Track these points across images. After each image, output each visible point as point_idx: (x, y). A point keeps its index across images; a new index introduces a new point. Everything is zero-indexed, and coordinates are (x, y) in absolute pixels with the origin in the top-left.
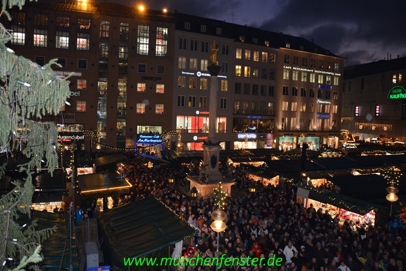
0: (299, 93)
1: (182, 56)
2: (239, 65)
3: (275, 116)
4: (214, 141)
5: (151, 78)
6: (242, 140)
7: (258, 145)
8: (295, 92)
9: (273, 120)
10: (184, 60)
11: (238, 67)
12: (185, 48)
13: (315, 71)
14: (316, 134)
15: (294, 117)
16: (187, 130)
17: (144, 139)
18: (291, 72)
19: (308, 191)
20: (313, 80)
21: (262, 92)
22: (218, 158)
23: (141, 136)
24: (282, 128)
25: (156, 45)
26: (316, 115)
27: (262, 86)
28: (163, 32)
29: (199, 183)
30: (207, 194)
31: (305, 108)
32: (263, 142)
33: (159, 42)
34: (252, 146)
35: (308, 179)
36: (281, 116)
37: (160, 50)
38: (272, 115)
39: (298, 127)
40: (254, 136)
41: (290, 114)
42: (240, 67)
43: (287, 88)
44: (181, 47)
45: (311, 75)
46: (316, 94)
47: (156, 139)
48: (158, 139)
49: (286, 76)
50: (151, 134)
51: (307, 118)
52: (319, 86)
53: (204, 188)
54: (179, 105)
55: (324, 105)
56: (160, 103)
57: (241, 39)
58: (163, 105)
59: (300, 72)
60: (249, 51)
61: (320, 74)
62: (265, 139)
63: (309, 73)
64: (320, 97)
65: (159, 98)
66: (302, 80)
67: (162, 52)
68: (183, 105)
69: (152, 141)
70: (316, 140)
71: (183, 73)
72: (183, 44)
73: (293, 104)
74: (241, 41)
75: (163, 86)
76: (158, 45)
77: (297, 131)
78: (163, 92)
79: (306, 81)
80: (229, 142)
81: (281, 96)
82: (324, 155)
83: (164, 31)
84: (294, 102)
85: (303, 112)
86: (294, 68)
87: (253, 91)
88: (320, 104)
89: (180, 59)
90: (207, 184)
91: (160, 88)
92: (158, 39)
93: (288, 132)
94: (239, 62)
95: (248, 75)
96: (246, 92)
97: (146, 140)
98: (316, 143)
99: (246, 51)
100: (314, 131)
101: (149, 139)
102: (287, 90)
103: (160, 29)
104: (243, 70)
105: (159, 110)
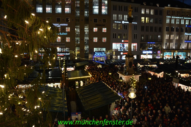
0: (175, 30)
1: (115, 14)
2: (143, 17)
3: (162, 42)
4: (131, 55)
5: (100, 25)
6: (145, 54)
7: (153, 57)
8: (172, 30)
9: (161, 44)
10: (116, 15)
11: (143, 18)
12: (116, 10)
13: (184, 18)
14: (184, 51)
15: (172, 42)
16: (118, 50)
17: (97, 54)
18: (171, 19)
19: (179, 80)
20: (182, 23)
21: (155, 30)
22: (133, 63)
23: (96, 53)
24: (166, 48)
25: (102, 9)
26: (184, 41)
27: (155, 27)
28: (105, 2)
29: (123, 75)
30: (127, 80)
31: (178, 38)
32: (156, 55)
33: (103, 7)
34: (150, 57)
35: (179, 74)
36: (165, 42)
37: (104, 11)
38: (161, 42)
39: (174, 47)
40: (151, 52)
41: (170, 41)
42: (144, 18)
43: (168, 27)
44: (114, 9)
45: (182, 20)
46: (184, 30)
47: (103, 54)
49: (168, 21)
50: (100, 52)
51: (179, 43)
52: (186, 26)
53: (126, 77)
54: (114, 38)
55: (189, 36)
56: (104, 37)
57: (144, 3)
58: (106, 38)
59: (175, 19)
60: (149, 10)
61: (187, 19)
62: (157, 54)
63: (180, 20)
64: (187, 32)
65: (104, 35)
66: (177, 23)
67: (105, 12)
68: (115, 38)
69: (101, 55)
70: (184, 54)
71: (115, 22)
72: (115, 8)
73: (171, 36)
74: (144, 5)
75: (106, 29)
76: (103, 9)
77: (173, 49)
78: (106, 31)
79: (179, 23)
80: (138, 55)
81: (165, 32)
82: (188, 62)
83: (106, 2)
84: (172, 34)
85: (177, 40)
86: (172, 17)
87: (151, 30)
88: (187, 35)
89: (114, 15)
90: (127, 75)
91: (104, 30)
92: (103, 6)
93: (169, 50)
94: (143, 15)
95: (148, 22)
96: (147, 30)
98: (184, 56)
99: (147, 9)
100: (183, 49)
101: (100, 54)
103: (104, 1)
104: (145, 19)
105: (104, 40)
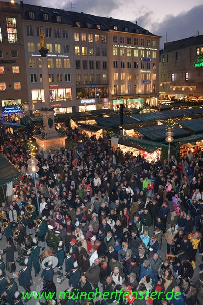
0: (126, 65)
1: (31, 42)
2: (77, 46)
3: (108, 84)
4: (49, 108)
5: (7, 62)
6: (83, 105)
7: (97, 107)
8: (123, 65)
9: (107, 88)
10: (33, 44)
11: (77, 48)
12: (32, 35)
13: (138, 48)
14: (141, 96)
15: (123, 84)
16: (41, 100)
17: (8, 110)
18: (119, 49)
19: (118, 139)
20: (136, 55)
21: (97, 66)
23: (5, 108)
24: (115, 94)
25: (7, 33)
26: (140, 82)
27: (97, 62)
28: (12, 22)
31: (131, 77)
32: (101, 105)
33: (9, 31)
34: (93, 108)
35: (124, 130)
36: (113, 84)
37: (11, 37)
38: (106, 85)
39: (127, 92)
41: (120, 82)
42: (78, 48)
43: (117, 62)
44: (28, 34)
45: (135, 51)
46: (139, 66)
47: (17, 109)
48: (19, 109)
49: (115, 52)
50: (12, 106)
51: (133, 85)
52: (141, 59)
54: (32, 81)
55: (146, 74)
56: (17, 81)
57: (77, 24)
58: (20, 83)
59: (126, 49)
60: (85, 34)
61: (142, 50)
62: (102, 102)
63: (133, 50)
64: (142, 67)
65: (16, 77)
66: (128, 55)
67: (13, 39)
68: (35, 81)
69: (14, 111)
70: (141, 100)
71: (33, 55)
72: (30, 32)
73: (122, 74)
74: (78, 27)
75: (18, 67)
76: (9, 33)
77: (126, 95)
78: (18, 72)
79: (131, 56)
80: (75, 107)
81: (112, 69)
82: (144, 111)
83: (13, 20)
84: (123, 72)
85: (130, 80)
86: (121, 46)
87: (90, 67)
88: (143, 73)
89: (29, 44)
91: (16, 69)
92: (9, 28)
93: (119, 96)
94: (77, 44)
95: (85, 54)
96: (85, 67)
97: (9, 111)
98: (141, 103)
99: (82, 34)
100: (139, 94)
101: (12, 110)
102: (117, 64)
103: (9, 19)
104: (81, 50)
105: (17, 86)
